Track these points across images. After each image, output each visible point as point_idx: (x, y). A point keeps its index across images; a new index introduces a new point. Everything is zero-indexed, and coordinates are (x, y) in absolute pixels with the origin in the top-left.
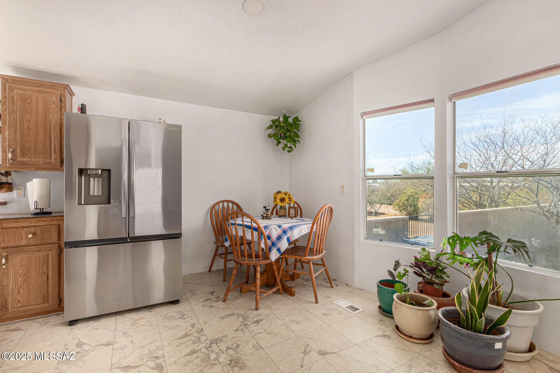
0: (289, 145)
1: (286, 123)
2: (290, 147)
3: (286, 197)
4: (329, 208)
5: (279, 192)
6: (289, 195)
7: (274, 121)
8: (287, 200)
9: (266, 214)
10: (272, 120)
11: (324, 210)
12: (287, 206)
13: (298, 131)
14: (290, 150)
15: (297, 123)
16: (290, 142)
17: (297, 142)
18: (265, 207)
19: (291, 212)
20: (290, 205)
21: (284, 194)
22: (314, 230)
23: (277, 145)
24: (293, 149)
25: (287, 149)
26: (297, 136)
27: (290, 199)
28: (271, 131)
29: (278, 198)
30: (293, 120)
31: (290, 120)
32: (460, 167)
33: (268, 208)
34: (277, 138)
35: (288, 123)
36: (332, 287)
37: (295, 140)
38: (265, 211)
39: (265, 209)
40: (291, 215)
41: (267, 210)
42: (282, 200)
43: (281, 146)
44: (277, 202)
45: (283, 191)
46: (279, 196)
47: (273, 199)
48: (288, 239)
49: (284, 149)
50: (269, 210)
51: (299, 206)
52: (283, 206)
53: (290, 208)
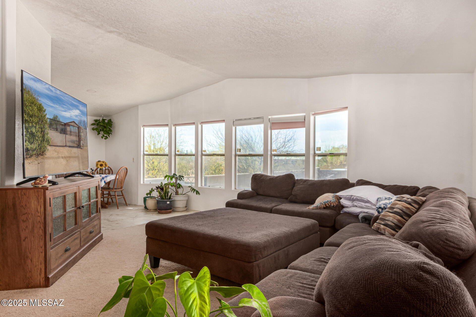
0: (105, 135)
1: (103, 123)
2: (106, 137)
3: (104, 164)
4: (125, 168)
5: (99, 161)
6: (105, 163)
7: (96, 121)
8: (104, 165)
9: (92, 172)
10: (95, 120)
11: (122, 168)
12: (104, 169)
13: (111, 127)
14: (106, 138)
15: (110, 123)
16: (106, 134)
17: (110, 134)
18: (91, 169)
19: (106, 172)
20: (105, 168)
21: (102, 162)
22: (117, 178)
23: (98, 134)
24: (108, 138)
25: (104, 138)
26: (111, 130)
27: (106, 165)
28: (95, 127)
29: (99, 164)
30: (108, 121)
31: (106, 121)
32: (177, 152)
33: (93, 169)
34: (98, 131)
35: (105, 123)
36: (127, 206)
37: (109, 133)
38: (91, 171)
39: (92, 170)
40: (106, 173)
41: (93, 170)
42: (101, 165)
43: (101, 135)
44: (98, 167)
45: (102, 161)
46: (100, 163)
47: (95, 165)
48: (105, 182)
49: (102, 137)
50: (94, 170)
51: (111, 169)
52: (101, 168)
53: (105, 169)
